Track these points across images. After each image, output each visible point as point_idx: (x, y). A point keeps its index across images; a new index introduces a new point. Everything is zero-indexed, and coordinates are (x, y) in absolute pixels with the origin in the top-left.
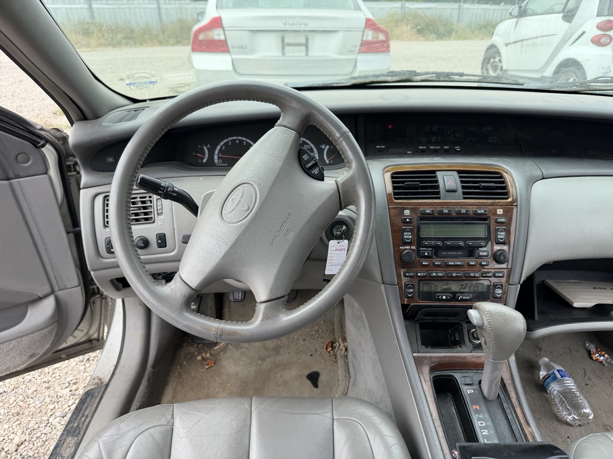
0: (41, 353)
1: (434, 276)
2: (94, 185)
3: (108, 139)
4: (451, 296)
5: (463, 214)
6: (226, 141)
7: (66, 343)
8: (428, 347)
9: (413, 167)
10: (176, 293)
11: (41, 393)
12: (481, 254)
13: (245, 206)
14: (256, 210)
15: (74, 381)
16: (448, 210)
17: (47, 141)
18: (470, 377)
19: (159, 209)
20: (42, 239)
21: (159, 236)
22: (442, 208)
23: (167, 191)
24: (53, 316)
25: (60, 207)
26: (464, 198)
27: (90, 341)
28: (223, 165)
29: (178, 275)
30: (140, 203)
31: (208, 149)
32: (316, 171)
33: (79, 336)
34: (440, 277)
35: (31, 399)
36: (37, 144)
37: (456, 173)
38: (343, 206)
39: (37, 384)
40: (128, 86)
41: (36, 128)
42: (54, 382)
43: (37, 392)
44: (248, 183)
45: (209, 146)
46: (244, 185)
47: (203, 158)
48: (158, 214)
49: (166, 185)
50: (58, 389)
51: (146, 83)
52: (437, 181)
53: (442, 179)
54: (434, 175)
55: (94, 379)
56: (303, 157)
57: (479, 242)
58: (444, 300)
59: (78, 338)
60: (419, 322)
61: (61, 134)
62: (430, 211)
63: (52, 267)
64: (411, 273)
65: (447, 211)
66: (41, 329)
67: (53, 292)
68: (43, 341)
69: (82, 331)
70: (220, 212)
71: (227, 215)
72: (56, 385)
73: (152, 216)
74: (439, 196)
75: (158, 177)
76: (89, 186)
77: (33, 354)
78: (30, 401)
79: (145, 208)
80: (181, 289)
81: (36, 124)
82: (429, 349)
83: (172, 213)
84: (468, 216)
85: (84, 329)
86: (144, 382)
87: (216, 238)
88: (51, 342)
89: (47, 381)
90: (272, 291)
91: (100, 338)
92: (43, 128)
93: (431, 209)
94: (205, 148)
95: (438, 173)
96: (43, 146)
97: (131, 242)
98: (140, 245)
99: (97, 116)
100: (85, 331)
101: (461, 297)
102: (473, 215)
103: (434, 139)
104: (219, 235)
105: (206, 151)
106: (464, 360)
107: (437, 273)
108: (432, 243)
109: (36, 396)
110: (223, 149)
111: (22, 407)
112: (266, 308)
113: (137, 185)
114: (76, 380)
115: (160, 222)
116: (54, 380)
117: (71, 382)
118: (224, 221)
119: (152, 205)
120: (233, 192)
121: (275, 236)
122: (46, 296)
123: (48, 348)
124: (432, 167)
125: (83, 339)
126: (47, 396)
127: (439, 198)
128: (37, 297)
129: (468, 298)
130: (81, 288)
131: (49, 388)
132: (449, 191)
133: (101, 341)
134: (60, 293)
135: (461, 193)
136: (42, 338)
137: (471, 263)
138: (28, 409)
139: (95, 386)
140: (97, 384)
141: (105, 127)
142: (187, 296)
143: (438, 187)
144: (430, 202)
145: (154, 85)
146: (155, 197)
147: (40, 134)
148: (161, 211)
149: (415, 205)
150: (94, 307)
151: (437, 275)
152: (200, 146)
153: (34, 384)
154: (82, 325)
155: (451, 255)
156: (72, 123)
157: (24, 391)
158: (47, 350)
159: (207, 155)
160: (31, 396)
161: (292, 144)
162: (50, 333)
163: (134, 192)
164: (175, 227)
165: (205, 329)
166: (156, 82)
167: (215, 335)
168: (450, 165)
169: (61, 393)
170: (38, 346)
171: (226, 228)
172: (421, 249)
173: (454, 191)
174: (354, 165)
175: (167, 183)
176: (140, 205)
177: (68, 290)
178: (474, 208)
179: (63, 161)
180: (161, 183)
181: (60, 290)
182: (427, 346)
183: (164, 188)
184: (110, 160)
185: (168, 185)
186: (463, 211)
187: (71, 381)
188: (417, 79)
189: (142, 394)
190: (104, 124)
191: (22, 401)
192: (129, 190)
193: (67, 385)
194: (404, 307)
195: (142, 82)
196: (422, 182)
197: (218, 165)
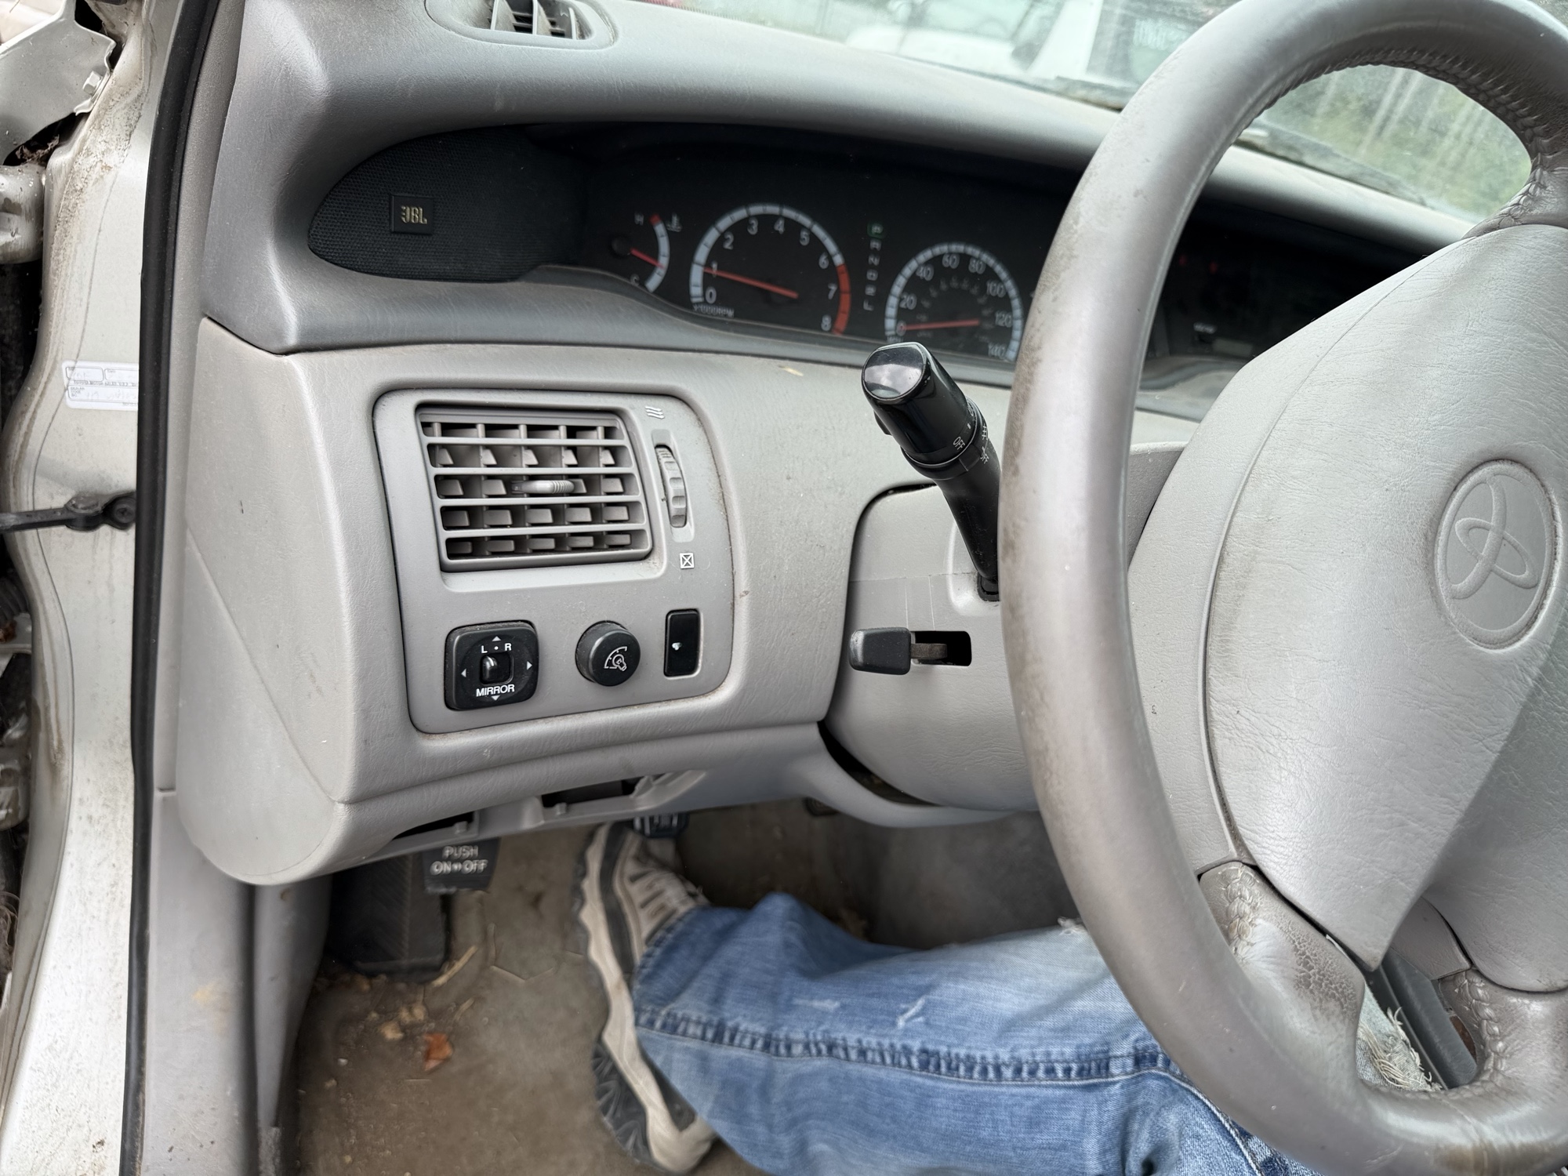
2: (354, 339)
6: (740, 214)
13: (1524, 568)
19: (676, 499)
21: (674, 621)
23: (977, 440)
28: (720, 310)
30: (569, 459)
44: (1513, 460)
45: (675, 224)
47: (648, 270)
73: (639, 527)
76: (330, 339)
94: (660, 229)
105: (664, 244)
115: (682, 555)
119: (629, 470)
120: (1458, 495)
146: (646, 435)
148: (682, 505)
152: (639, 219)
159: (664, 261)
176: (570, 466)
183: (974, 423)
184: (412, 214)
197: (703, 306)
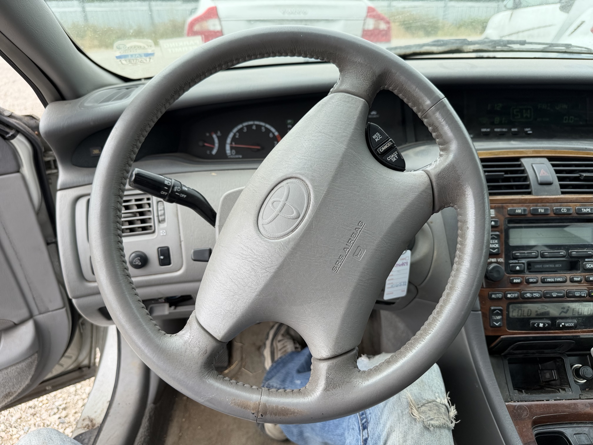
0: (19, 391)
1: (528, 298)
2: (75, 185)
3: (92, 123)
4: (550, 322)
5: (564, 214)
6: (240, 127)
7: (52, 372)
8: (522, 392)
9: (490, 153)
10: (192, 348)
11: (26, 421)
12: (589, 266)
13: (293, 213)
14: (309, 218)
15: (64, 406)
16: (545, 210)
17: (18, 131)
18: (584, 434)
19: (161, 215)
20: (16, 253)
21: (161, 250)
22: (537, 206)
23: (172, 191)
24: (32, 346)
25: (38, 213)
26: (563, 193)
27: (79, 368)
28: (237, 156)
29: (194, 318)
30: (135, 207)
31: (218, 137)
32: (393, 158)
33: (67, 364)
34: (537, 298)
35: (14, 429)
36: (5, 135)
37: (546, 160)
38: (437, 208)
39: (21, 410)
40: (118, 60)
41: (3, 115)
42: (41, 407)
43: (22, 419)
44: (296, 178)
45: (219, 133)
46: (289, 181)
47: (212, 149)
48: (159, 222)
49: (171, 182)
50: (45, 415)
51: (140, 55)
52: (523, 171)
53: (531, 168)
54: (519, 163)
55: (84, 420)
56: (374, 137)
57: (585, 250)
58: (541, 329)
59: (65, 366)
60: (508, 358)
61: (36, 122)
62: (521, 211)
63: (30, 287)
64: (499, 294)
65: (543, 211)
66: (18, 363)
67: (31, 316)
68: (21, 377)
69: (70, 357)
70: (255, 222)
71: (266, 226)
72: (43, 411)
73: (152, 224)
74: (529, 190)
75: (161, 173)
76: (68, 186)
77: (9, 393)
78: (12, 431)
79: (142, 214)
80: (199, 342)
81: (4, 110)
82: (524, 395)
83: (178, 220)
84: (570, 217)
85: (71, 355)
86: (145, 423)
87: (250, 261)
88: (30, 377)
89: (33, 407)
90: (337, 341)
91: (92, 364)
92: (13, 114)
93: (522, 208)
94: (214, 136)
95: (523, 161)
96: (13, 137)
97: (124, 271)
98: (137, 263)
99: (77, 95)
100: (74, 358)
101: (563, 324)
102: (576, 215)
103: (497, 120)
104: (255, 257)
105: (216, 140)
106: (574, 411)
107: (532, 293)
108: (525, 253)
109: (20, 425)
110: (237, 137)
111: (4, 439)
112: (329, 369)
113: (131, 183)
114: (66, 404)
115: (161, 231)
116: (41, 404)
117: (61, 408)
118: (261, 236)
119: (151, 209)
120: (273, 192)
121: (339, 256)
122: (23, 322)
123: (28, 385)
124: (514, 152)
125: (72, 367)
126: (33, 425)
127: (530, 193)
128: (12, 324)
129: (573, 325)
130: (66, 310)
131: (35, 414)
132: (542, 184)
133: (92, 368)
134: (40, 318)
135: (559, 187)
136: (19, 374)
137: (576, 279)
138: (11, 442)
139: (86, 429)
140: (87, 426)
141: (87, 107)
142: (209, 352)
143: (526, 179)
144: (520, 199)
145: (150, 58)
146: (154, 199)
147: (9, 122)
148: (163, 217)
149: (500, 202)
150: (83, 329)
151: (532, 296)
152: (208, 134)
153: (19, 410)
154: (69, 350)
155: (547, 268)
156: (45, 104)
157: (7, 419)
158: (26, 387)
159: (217, 145)
160: (14, 424)
161: (359, 117)
162: (29, 366)
163: (126, 193)
164: (182, 239)
165: (239, 406)
166: (152, 54)
167: (255, 415)
168: (536, 150)
169: (49, 421)
170: (15, 383)
171: (266, 246)
172: (511, 261)
173: (550, 184)
174: (454, 146)
175: (173, 181)
176: (135, 210)
177: (50, 313)
178: (578, 206)
179: (40, 155)
180: (165, 180)
181: (40, 313)
182: (520, 391)
183: (169, 187)
184: (96, 152)
185: (174, 183)
186: (563, 210)
187: (60, 405)
188: (470, 49)
189: (143, 439)
190: (86, 104)
191: (4, 431)
192: (119, 191)
193: (56, 410)
194: (490, 340)
195: (135, 55)
196: (506, 172)
197: (231, 157)
